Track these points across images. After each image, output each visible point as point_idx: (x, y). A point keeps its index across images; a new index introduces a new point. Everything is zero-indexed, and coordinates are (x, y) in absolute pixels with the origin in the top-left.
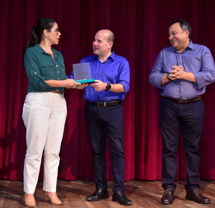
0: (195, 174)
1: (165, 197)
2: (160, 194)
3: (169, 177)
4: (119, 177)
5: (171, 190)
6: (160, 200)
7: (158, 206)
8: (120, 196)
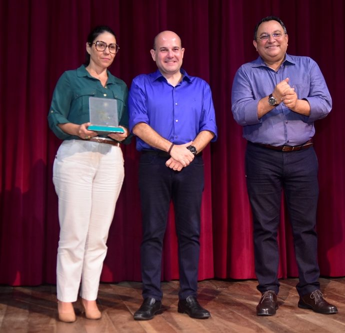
0: (312, 267)
1: (263, 304)
2: (254, 299)
3: (269, 273)
4: (190, 275)
5: (272, 294)
6: (255, 310)
7: (251, 318)
8: (191, 304)
